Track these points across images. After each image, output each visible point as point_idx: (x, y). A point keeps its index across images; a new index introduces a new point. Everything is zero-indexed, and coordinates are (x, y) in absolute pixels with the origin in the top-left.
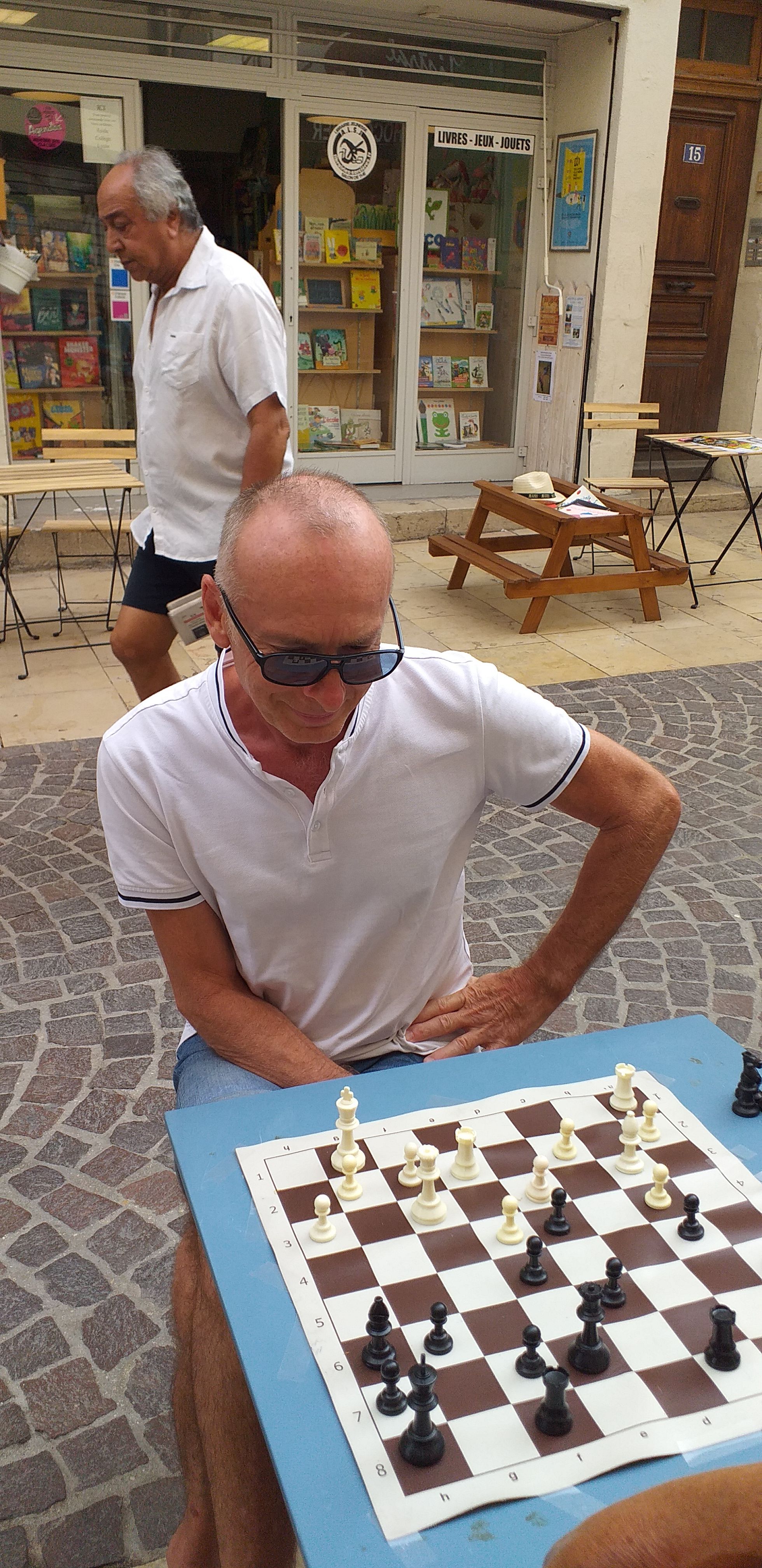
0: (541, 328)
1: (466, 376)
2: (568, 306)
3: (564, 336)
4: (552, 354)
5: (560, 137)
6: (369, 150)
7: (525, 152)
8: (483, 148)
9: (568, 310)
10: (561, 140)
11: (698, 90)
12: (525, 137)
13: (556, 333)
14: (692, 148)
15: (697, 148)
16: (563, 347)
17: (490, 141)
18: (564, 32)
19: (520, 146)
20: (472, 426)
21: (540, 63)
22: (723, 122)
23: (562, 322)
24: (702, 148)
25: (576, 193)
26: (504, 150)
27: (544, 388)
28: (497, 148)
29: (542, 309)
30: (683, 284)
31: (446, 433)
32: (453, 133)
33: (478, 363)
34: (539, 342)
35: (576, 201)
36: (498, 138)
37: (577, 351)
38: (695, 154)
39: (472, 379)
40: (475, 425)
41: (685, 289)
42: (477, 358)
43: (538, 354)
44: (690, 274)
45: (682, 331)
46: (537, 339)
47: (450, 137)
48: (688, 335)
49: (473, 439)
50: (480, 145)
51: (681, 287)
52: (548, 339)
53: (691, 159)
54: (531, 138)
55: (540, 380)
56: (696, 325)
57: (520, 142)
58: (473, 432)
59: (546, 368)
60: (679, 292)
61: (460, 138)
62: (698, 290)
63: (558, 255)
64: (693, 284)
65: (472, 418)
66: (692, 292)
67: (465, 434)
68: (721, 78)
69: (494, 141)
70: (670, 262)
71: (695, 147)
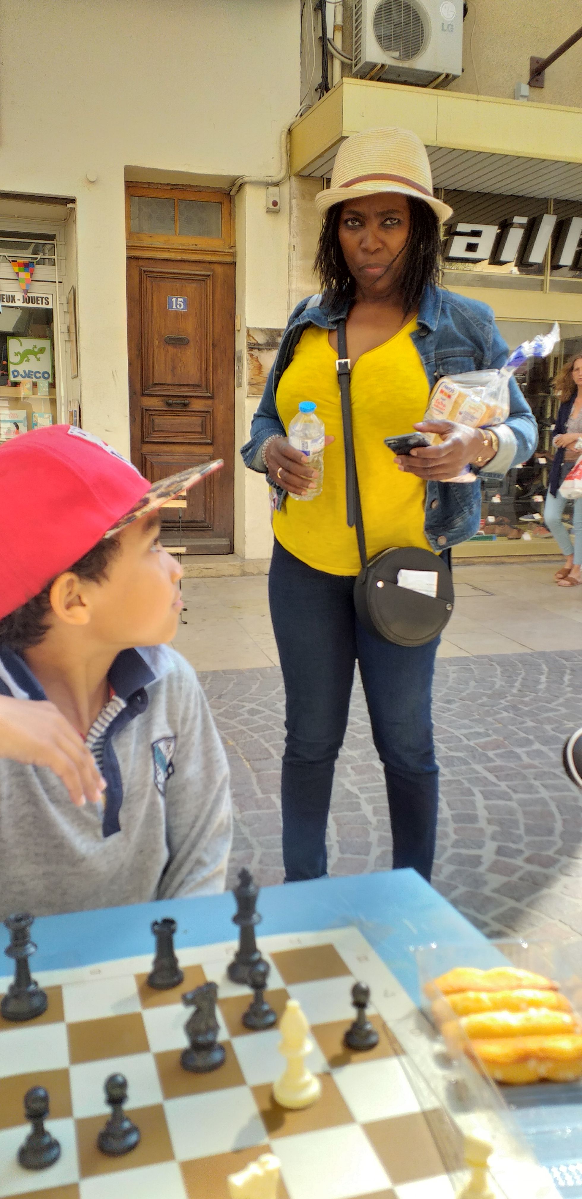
7: (44, 306)
8: (6, 304)
11: (173, 257)
12: (45, 296)
14: (174, 300)
15: (179, 299)
17: (12, 299)
19: (40, 302)
21: (54, 243)
22: (201, 279)
24: (184, 299)
26: (25, 305)
28: (18, 304)
30: (181, 401)
36: (19, 296)
38: (177, 303)
44: (186, 394)
48: (193, 441)
50: (4, 302)
51: (179, 404)
53: (174, 307)
54: (50, 297)
56: (200, 433)
57: (40, 299)
60: (178, 408)
62: (197, 406)
64: (187, 402)
66: (192, 408)
68: (195, 247)
69: (16, 299)
70: (168, 385)
71: (177, 299)
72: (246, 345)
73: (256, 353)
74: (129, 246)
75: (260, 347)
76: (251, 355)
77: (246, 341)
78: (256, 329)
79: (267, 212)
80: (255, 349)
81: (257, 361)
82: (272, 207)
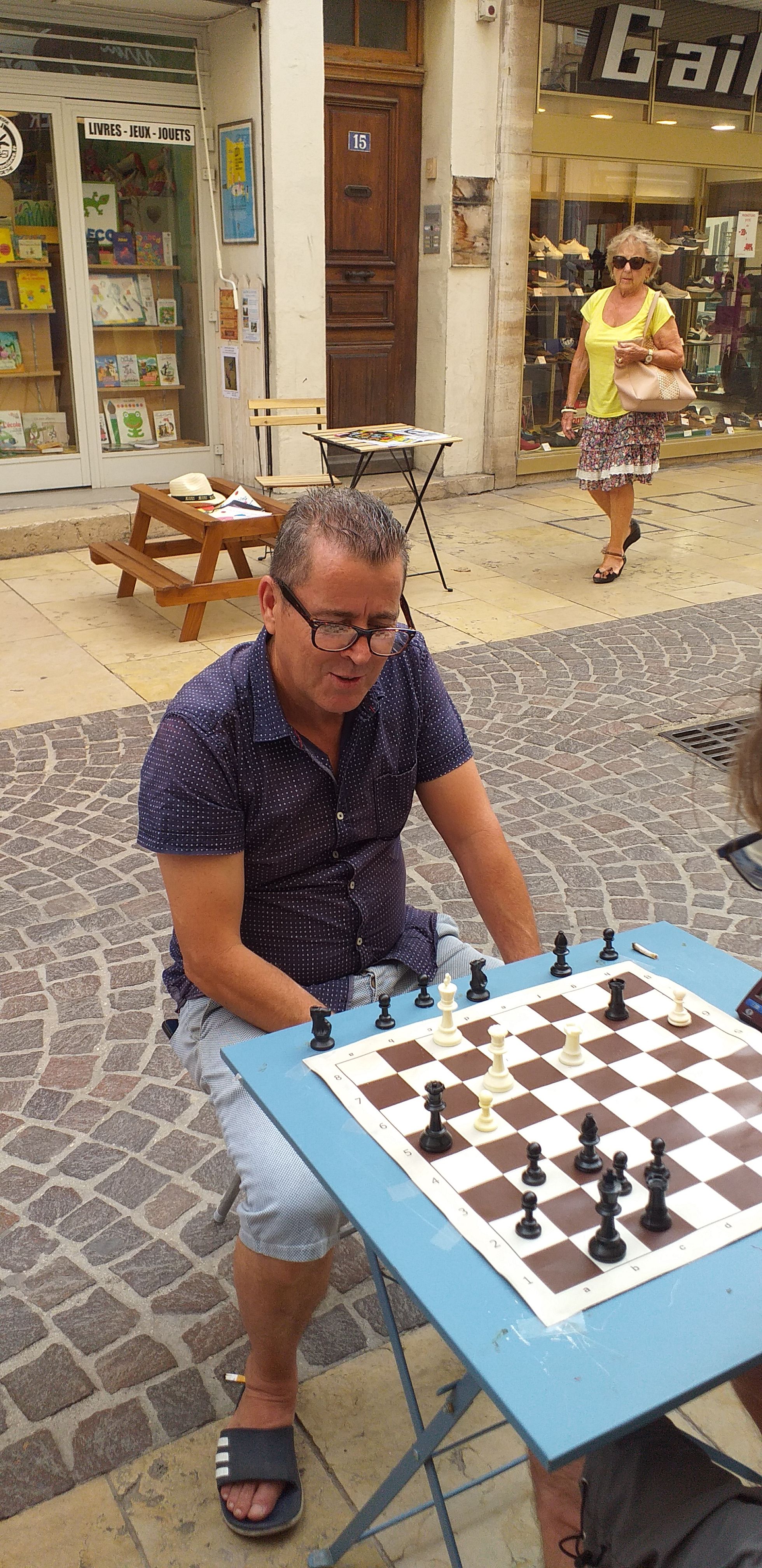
0: (222, 323)
1: (154, 374)
2: (244, 300)
3: (243, 330)
4: (235, 349)
5: (220, 126)
6: (14, 143)
7: (185, 143)
8: (139, 140)
9: (244, 304)
10: (221, 130)
11: (355, 77)
12: (185, 128)
13: (236, 327)
14: (356, 136)
15: (362, 136)
16: (244, 342)
17: (147, 132)
18: (212, 18)
19: (179, 137)
20: (168, 425)
21: (192, 51)
22: (386, 109)
23: (240, 316)
24: (367, 136)
25: (240, 183)
26: (162, 141)
27: (231, 384)
28: (154, 139)
29: (221, 304)
30: (362, 273)
31: (140, 433)
32: (106, 125)
33: (167, 361)
34: (222, 338)
35: (240, 193)
36: (154, 129)
37: (257, 345)
38: (360, 142)
39: (162, 377)
40: (171, 424)
41: (366, 278)
42: (165, 356)
43: (223, 349)
44: (367, 263)
45: (367, 321)
46: (219, 335)
47: (102, 128)
48: (374, 324)
49: (170, 439)
50: (136, 136)
51: (360, 276)
52: (230, 334)
53: (356, 147)
54: (191, 129)
55: (227, 376)
56: (381, 314)
57: (179, 132)
58: (169, 431)
59: (231, 363)
60: (358, 282)
61: (113, 130)
62: (378, 279)
63: (230, 248)
64: (372, 273)
65: (166, 417)
66: (374, 281)
67: (161, 434)
68: (379, 65)
69: (151, 132)
70: (347, 251)
71: (359, 135)
72: (451, 199)
73: (461, 210)
74: (329, 64)
75: (467, 202)
76: (456, 213)
77: (451, 193)
78: (463, 178)
79: (478, 22)
80: (461, 204)
81: (463, 220)
82: (488, 15)
